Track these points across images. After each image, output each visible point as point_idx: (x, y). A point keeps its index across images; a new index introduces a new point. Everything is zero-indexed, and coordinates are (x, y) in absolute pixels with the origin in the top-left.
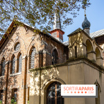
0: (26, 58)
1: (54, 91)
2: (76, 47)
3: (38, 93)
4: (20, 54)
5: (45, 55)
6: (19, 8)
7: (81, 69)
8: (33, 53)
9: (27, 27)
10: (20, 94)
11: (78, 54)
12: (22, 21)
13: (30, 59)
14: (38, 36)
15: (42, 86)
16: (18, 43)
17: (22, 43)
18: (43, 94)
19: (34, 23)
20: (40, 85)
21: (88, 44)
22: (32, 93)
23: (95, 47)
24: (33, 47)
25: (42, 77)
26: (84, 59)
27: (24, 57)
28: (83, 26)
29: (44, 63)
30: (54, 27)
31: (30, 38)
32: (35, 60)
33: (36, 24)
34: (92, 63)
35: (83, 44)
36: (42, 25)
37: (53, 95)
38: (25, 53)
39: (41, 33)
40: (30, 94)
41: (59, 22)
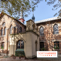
0: (8, 29)
1: (20, 43)
2: (29, 26)
3: (13, 44)
4: (5, 27)
5: (16, 29)
6: (4, 6)
7: (31, 35)
8: (11, 27)
9: (9, 16)
10: (5, 44)
11: (30, 29)
12: (6, 13)
13: (10, 30)
14: (13, 20)
15: (15, 41)
16: (4, 22)
17: (6, 23)
18: (15, 44)
19: (12, 15)
20: (14, 41)
21: (34, 26)
22: (11, 44)
23: (36, 27)
24: (11, 25)
25: (15, 37)
26: (32, 31)
27: (7, 29)
28: (32, 18)
29: (16, 32)
30: (21, 17)
31: (10, 21)
32: (12, 30)
33: (13, 15)
34: (35, 33)
35: (32, 25)
36: (15, 16)
37: (20, 45)
38: (7, 27)
39: (15, 19)
40: (10, 45)
41: (23, 15)
